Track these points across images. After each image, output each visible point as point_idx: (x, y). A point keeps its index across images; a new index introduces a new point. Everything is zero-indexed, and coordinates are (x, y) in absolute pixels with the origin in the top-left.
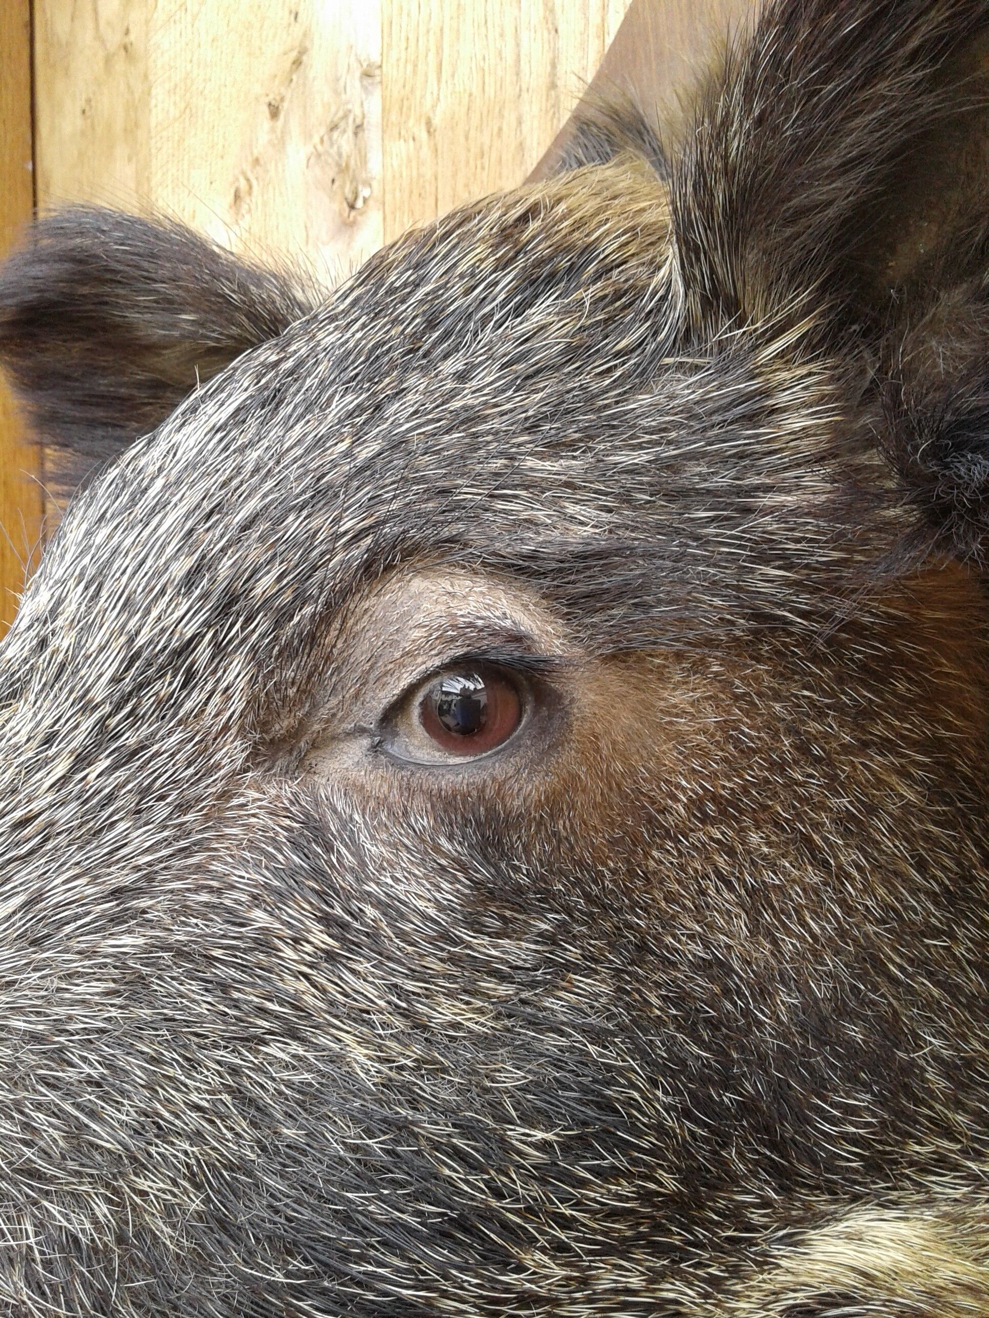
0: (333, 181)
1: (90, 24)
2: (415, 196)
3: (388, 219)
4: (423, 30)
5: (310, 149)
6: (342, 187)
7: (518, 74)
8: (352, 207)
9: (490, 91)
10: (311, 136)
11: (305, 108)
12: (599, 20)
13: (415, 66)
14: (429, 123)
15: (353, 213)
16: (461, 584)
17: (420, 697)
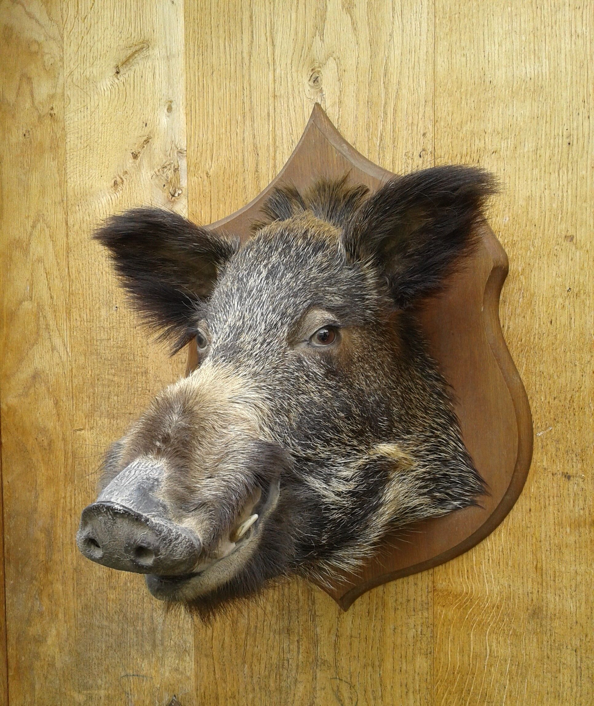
0: (164, 186)
1: (29, 101)
2: (202, 196)
3: (189, 202)
4: (204, 143)
5: (153, 173)
6: (169, 188)
7: (243, 165)
8: (173, 196)
9: (233, 168)
10: (154, 169)
11: (151, 158)
12: (273, 155)
13: (201, 154)
14: (207, 173)
15: (173, 198)
16: (323, 312)
17: (318, 333)
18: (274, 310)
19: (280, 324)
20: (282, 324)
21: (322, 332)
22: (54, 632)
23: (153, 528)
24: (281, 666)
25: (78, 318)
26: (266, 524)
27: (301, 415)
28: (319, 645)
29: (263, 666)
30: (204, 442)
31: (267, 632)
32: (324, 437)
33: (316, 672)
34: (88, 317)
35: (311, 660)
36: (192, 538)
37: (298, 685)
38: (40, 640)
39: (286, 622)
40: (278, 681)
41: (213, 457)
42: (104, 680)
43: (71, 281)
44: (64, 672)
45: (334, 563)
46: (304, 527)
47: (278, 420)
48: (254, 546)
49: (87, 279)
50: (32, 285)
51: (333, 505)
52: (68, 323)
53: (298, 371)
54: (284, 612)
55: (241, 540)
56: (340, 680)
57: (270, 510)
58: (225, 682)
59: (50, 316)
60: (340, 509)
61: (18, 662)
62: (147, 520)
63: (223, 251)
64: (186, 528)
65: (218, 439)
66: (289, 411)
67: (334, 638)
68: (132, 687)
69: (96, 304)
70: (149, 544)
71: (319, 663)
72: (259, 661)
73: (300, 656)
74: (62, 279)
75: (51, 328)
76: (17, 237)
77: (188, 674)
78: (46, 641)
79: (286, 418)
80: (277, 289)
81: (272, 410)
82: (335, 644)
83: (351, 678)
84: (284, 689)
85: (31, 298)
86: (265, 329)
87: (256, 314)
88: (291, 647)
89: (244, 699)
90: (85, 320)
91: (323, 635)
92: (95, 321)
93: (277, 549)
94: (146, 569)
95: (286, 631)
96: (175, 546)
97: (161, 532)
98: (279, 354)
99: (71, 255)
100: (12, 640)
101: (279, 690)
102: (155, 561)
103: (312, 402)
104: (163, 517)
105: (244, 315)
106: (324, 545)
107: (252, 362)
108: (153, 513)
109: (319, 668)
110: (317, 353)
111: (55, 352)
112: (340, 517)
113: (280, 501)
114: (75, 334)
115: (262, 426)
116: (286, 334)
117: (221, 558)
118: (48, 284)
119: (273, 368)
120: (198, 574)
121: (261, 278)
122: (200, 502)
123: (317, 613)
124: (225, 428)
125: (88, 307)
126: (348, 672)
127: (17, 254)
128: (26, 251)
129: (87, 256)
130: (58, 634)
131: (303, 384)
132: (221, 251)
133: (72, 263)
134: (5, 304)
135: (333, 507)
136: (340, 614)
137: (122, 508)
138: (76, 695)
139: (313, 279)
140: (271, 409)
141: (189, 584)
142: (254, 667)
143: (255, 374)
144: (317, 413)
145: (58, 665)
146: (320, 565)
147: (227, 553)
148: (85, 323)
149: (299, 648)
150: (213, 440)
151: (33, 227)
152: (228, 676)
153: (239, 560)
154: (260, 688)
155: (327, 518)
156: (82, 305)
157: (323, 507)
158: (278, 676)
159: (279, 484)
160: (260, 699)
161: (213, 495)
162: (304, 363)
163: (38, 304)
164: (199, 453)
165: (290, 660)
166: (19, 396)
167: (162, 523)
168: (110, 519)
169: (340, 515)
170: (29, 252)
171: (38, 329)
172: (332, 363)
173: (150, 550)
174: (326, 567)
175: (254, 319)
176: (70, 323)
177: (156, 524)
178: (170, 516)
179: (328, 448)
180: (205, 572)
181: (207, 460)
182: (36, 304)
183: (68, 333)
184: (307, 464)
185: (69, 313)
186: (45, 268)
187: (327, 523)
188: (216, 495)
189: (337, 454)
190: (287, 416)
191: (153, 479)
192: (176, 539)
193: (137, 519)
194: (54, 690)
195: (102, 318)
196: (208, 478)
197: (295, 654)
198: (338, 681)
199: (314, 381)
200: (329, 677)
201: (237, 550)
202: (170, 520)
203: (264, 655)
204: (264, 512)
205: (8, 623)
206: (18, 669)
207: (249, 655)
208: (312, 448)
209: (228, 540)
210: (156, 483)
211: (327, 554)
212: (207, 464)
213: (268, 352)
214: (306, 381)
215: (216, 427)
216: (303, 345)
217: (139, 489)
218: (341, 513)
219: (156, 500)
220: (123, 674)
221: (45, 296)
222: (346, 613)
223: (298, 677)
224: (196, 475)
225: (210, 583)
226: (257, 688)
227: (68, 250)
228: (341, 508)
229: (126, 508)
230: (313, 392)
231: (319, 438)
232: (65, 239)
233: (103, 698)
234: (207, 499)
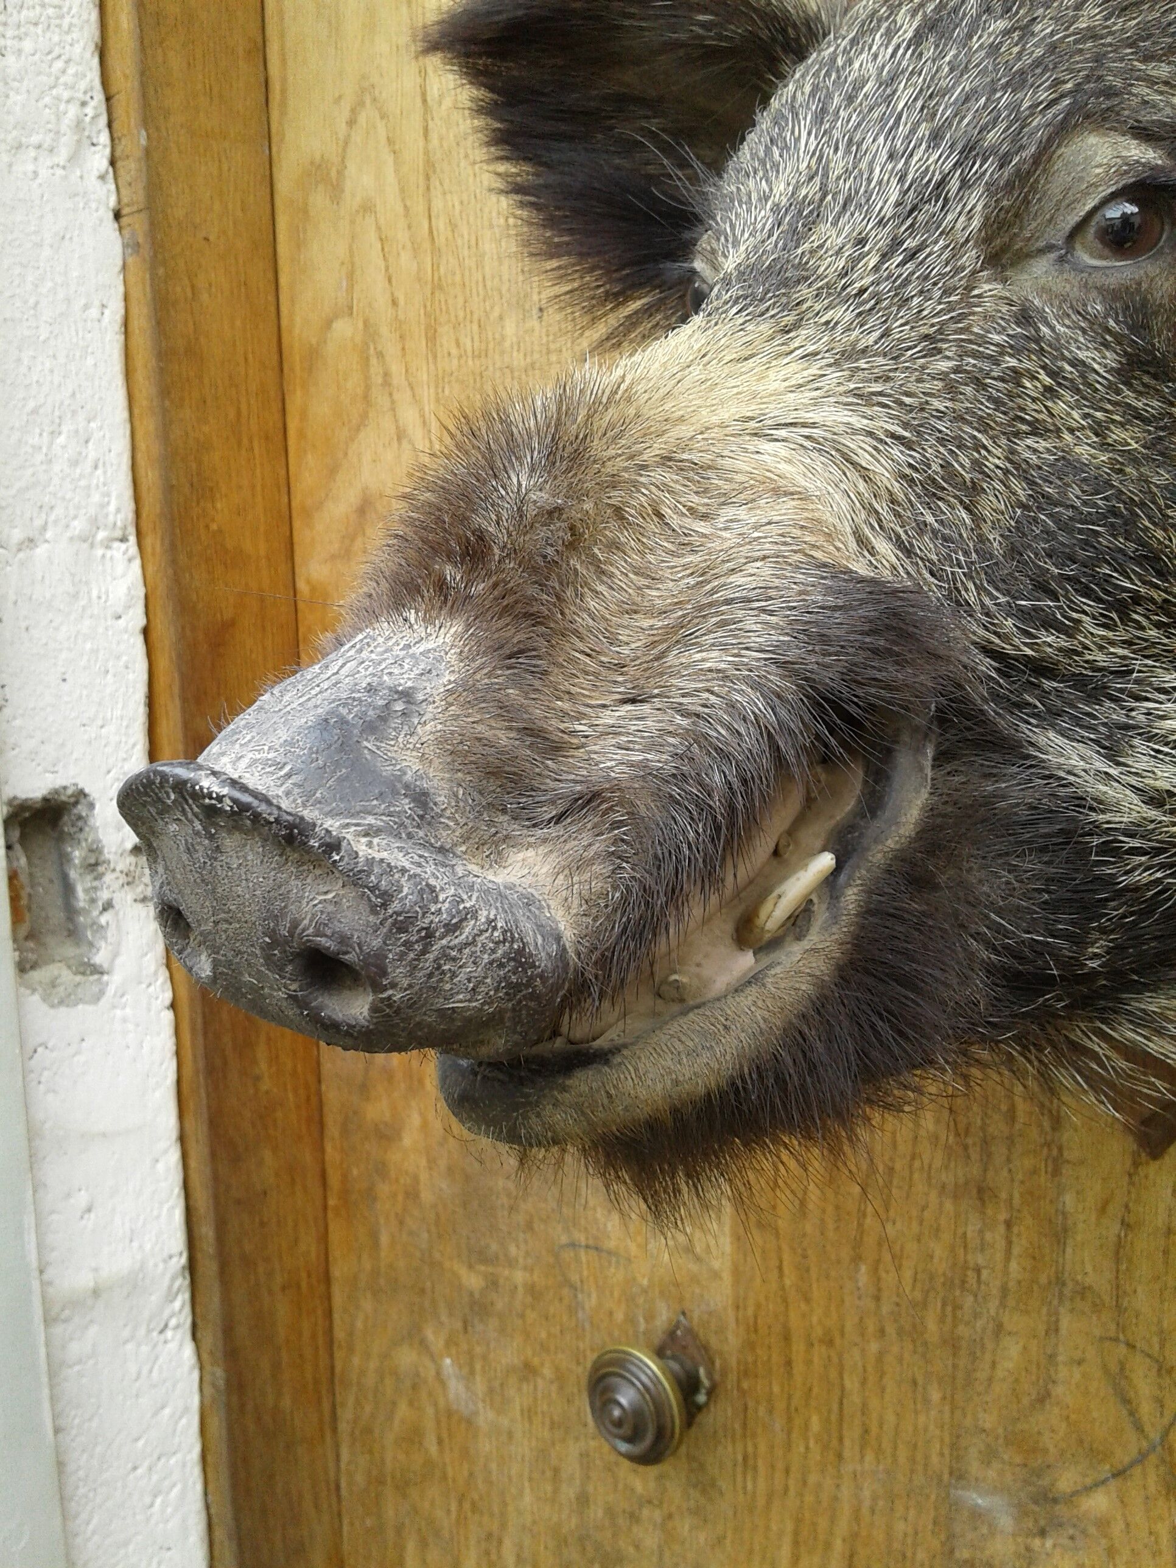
16: (1120, 139)
17: (1097, 218)
18: (936, 137)
19: (954, 184)
20: (964, 184)
21: (1114, 212)
22: (415, 1120)
23: (356, 878)
24: (957, 1281)
25: (454, 351)
26: (869, 892)
27: (1024, 507)
28: (1070, 1241)
29: (908, 1274)
30: (618, 567)
31: (920, 1187)
32: (1108, 593)
33: (1057, 1313)
34: (477, 344)
35: (1043, 1279)
36: (527, 927)
37: (1006, 1341)
38: (387, 1134)
39: (975, 1170)
40: (949, 1319)
41: (646, 623)
42: (522, 1246)
43: (436, 251)
44: (437, 1215)
45: (1128, 1034)
46: (1018, 908)
47: (930, 519)
48: (821, 967)
49: (473, 242)
50: (351, 276)
51: (1132, 836)
52: (432, 367)
53: (1017, 352)
54: (970, 1141)
55: (775, 943)
56: (1131, 1346)
57: (890, 843)
58: (807, 1300)
59: (392, 350)
60: (1158, 851)
61: (345, 1177)
62: (333, 846)
63: (790, 30)
64: (511, 887)
65: (672, 554)
66: (975, 489)
67: (1115, 1228)
68: (585, 1273)
69: (492, 308)
70: (344, 940)
71: (1067, 1292)
72: (897, 1259)
73: (1014, 1265)
74: (416, 251)
75: (395, 382)
76: (318, 157)
77: (716, 1264)
78: (400, 1139)
79: (964, 514)
80: (952, 70)
81: (911, 481)
82: (1119, 1245)
83: (1162, 1346)
84: (964, 1344)
85: (351, 308)
86: (898, 204)
87: (868, 158)
88: (988, 1236)
89: (856, 1352)
90: (470, 353)
91: (1082, 1217)
92: (490, 352)
93: (906, 981)
94: (348, 1034)
95: (975, 1191)
96: (444, 955)
97: (387, 897)
98: (947, 292)
99: (435, 182)
100: (333, 1129)
101: (952, 1344)
102: (374, 1009)
103: (1067, 464)
104: (410, 836)
105: (828, 162)
106: (1094, 974)
107: (843, 314)
108: (370, 820)
109: (1068, 1304)
110: (1094, 294)
111: (405, 444)
112: (1158, 881)
113: (931, 811)
114: (447, 392)
115: (867, 531)
116: (976, 223)
117: (699, 1001)
118: (387, 269)
119: (926, 337)
120: (603, 1057)
121: (895, 41)
122: (578, 788)
123: (1066, 1153)
124: (705, 517)
125: (476, 317)
126: (1154, 1329)
127: (319, 200)
128: (336, 190)
129: (471, 180)
130: (425, 1125)
131: (1034, 400)
132: (784, 31)
133: (438, 204)
134: (297, 331)
135: (1136, 843)
136: (1136, 1164)
137: (225, 791)
138: (463, 1272)
139: (1091, 34)
140: (904, 476)
141: (564, 1089)
142: (883, 1275)
143: (851, 354)
144: (1085, 503)
145: (427, 1196)
146: (1077, 1036)
147: (721, 982)
148: (470, 362)
149: (1009, 1243)
150: (651, 558)
151: (351, 123)
152: (815, 1286)
153: (758, 1014)
154: (900, 1332)
155: (1109, 882)
156: (461, 314)
157: (1096, 841)
158: (949, 1309)
159: (930, 752)
160: (900, 1360)
161: (631, 764)
162: (1044, 329)
163: (366, 323)
164: (592, 604)
165: (985, 1273)
166: (333, 557)
167: (400, 860)
168: (197, 833)
169: (1159, 875)
170: (343, 191)
171: (368, 388)
172: (1151, 329)
173: (347, 967)
174: (1096, 1045)
175: (861, 174)
176: (435, 363)
177: (370, 862)
178: (445, 838)
179: (1121, 634)
180: (625, 1052)
181: (623, 635)
182: (361, 325)
183: (432, 390)
184: (1037, 686)
185: (432, 336)
186: (379, 228)
187: (1106, 900)
188: (644, 765)
189: (1155, 657)
190: (966, 508)
191: (393, 690)
192: (452, 928)
193: (290, 839)
194: (418, 1254)
195: (507, 344)
196: (625, 702)
197: (999, 1256)
198: (1122, 1349)
199: (1078, 391)
200: (1097, 1332)
201: (754, 979)
202: (442, 850)
203: (911, 1247)
204: (868, 849)
205: (324, 1088)
206: (345, 1193)
207: (870, 1240)
208: (1061, 629)
209: (728, 941)
210: (399, 706)
211: (1103, 1003)
212: (625, 651)
213: (907, 282)
214: (1048, 389)
215: (665, 511)
216: (1041, 269)
217: (324, 723)
218: (1162, 866)
219: (387, 770)
220: (564, 1239)
221: (382, 301)
222: (1154, 1166)
223: (1005, 1319)
224: (574, 690)
225: (643, 1093)
226: (891, 1330)
227: (430, 169)
228: (1165, 850)
229: (244, 789)
230: (1071, 431)
231: (1087, 593)
232: (421, 143)
233: (520, 1290)
234: (609, 779)
